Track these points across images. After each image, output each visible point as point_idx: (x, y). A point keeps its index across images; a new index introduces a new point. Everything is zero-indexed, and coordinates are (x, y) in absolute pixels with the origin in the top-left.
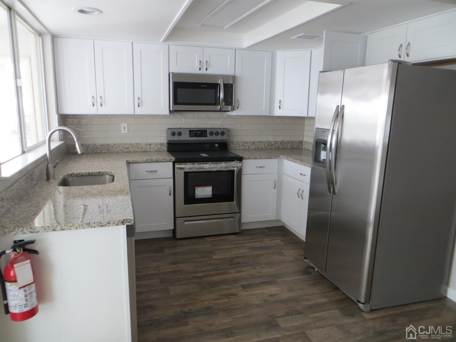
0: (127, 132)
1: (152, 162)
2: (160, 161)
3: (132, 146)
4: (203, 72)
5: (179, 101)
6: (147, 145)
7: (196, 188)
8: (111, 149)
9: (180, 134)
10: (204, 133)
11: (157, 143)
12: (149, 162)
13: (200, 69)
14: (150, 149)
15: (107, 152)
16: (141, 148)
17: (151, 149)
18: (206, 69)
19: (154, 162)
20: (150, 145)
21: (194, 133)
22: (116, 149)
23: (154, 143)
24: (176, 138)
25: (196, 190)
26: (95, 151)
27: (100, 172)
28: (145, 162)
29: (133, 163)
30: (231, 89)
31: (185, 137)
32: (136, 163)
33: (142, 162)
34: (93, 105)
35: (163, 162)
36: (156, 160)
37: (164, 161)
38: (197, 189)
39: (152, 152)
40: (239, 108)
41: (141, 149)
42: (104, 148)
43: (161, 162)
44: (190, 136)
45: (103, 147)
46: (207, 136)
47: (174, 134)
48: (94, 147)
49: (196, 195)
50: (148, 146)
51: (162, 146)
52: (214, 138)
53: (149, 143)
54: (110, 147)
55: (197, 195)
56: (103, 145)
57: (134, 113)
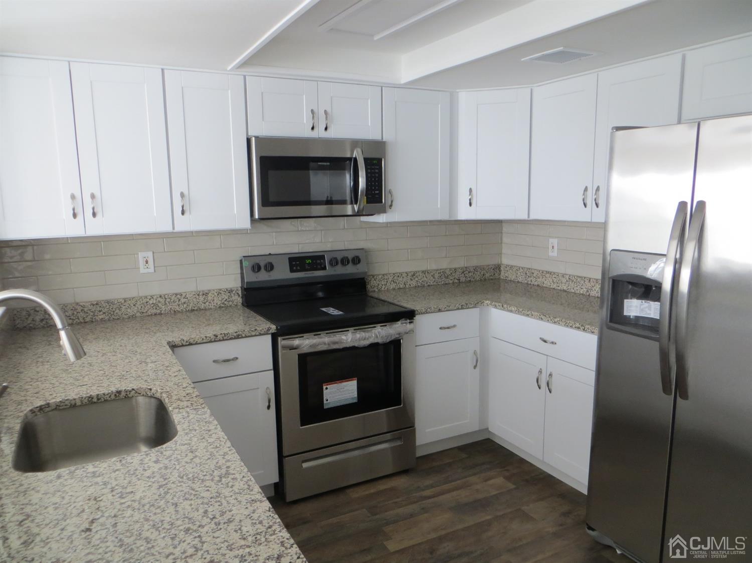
0: (153, 271)
1: (226, 340)
2: (244, 335)
3: (165, 301)
4: (319, 133)
5: (272, 198)
6: (198, 295)
7: (324, 387)
8: (117, 311)
9: (270, 267)
10: (318, 261)
11: (220, 290)
12: (220, 340)
13: (313, 128)
14: (205, 303)
15: (107, 318)
16: (184, 303)
17: (207, 303)
18: (326, 129)
19: (231, 339)
20: (205, 294)
21: (297, 262)
22: (129, 310)
23: (214, 290)
24: (263, 276)
25: (325, 392)
26: (78, 318)
27: (119, 392)
28: (211, 342)
29: (183, 346)
30: (377, 169)
31: (282, 273)
32: (191, 344)
33: (204, 341)
34: (75, 215)
35: (252, 336)
36: (235, 334)
37: (253, 334)
38: (327, 388)
39: (211, 309)
40: (393, 207)
41: (185, 305)
42: (100, 311)
43: (246, 337)
44: (292, 271)
45: (99, 309)
46: (324, 268)
47: (256, 268)
48: (76, 309)
49: (325, 402)
50: (202, 298)
51: (233, 295)
52: (340, 270)
53: (203, 291)
54: (115, 307)
55: (327, 400)
56: (97, 304)
57: (174, 228)
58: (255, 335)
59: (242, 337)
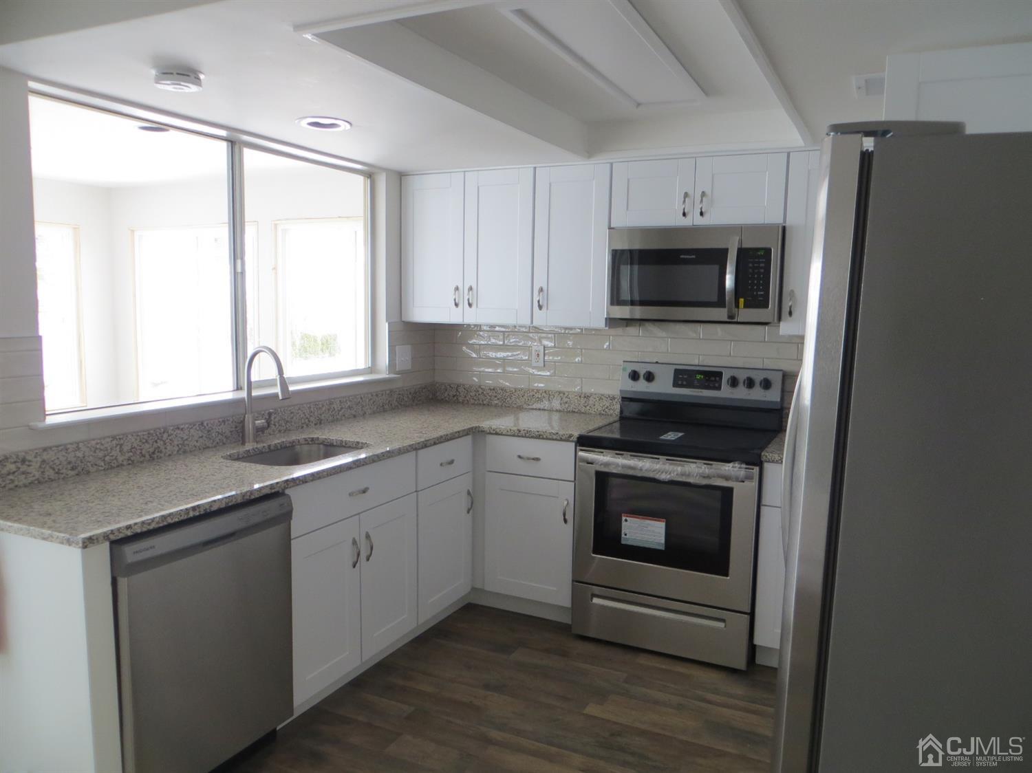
0: (543, 365)
1: (528, 437)
2: (545, 437)
3: (549, 397)
4: (695, 220)
6: (580, 397)
7: (624, 518)
8: (509, 399)
9: (650, 377)
10: (713, 379)
11: (602, 395)
12: (523, 437)
13: (684, 214)
14: (585, 407)
15: (500, 404)
16: (566, 403)
17: (588, 408)
18: (702, 214)
19: (532, 437)
20: (587, 397)
21: (683, 376)
22: (518, 400)
23: (595, 394)
24: (642, 386)
25: (624, 523)
26: (479, 400)
28: (514, 436)
29: (490, 433)
31: (663, 386)
32: (497, 434)
33: (509, 434)
34: (456, 305)
35: (553, 440)
36: (537, 433)
37: (555, 437)
38: (626, 520)
39: (591, 414)
40: (794, 315)
41: (567, 405)
42: (496, 397)
43: (547, 439)
44: (675, 385)
45: (495, 394)
46: (719, 388)
47: (634, 376)
48: (478, 391)
49: (623, 536)
50: (583, 401)
51: (614, 403)
52: (741, 394)
53: (585, 394)
54: (508, 394)
55: (626, 535)
56: (494, 389)
57: (532, 322)
58: (556, 440)
59: (543, 439)
